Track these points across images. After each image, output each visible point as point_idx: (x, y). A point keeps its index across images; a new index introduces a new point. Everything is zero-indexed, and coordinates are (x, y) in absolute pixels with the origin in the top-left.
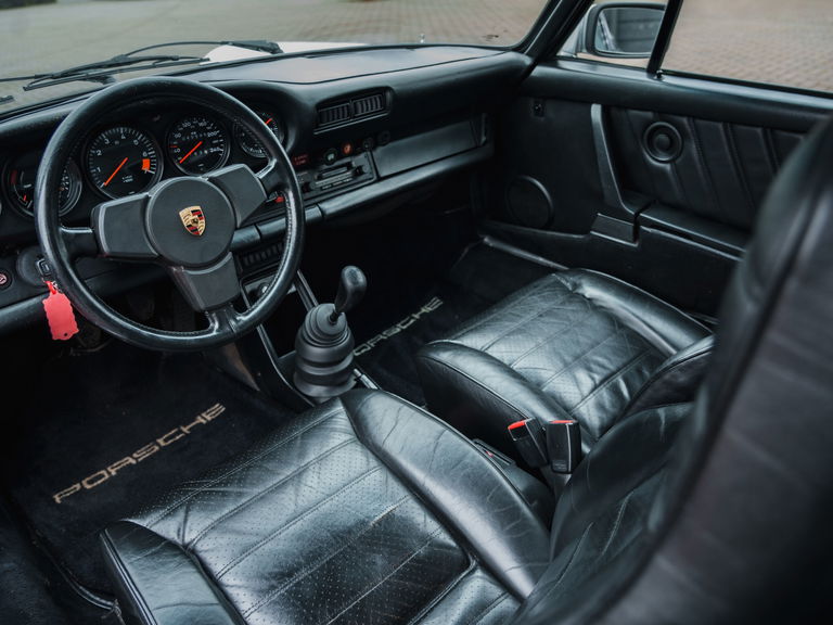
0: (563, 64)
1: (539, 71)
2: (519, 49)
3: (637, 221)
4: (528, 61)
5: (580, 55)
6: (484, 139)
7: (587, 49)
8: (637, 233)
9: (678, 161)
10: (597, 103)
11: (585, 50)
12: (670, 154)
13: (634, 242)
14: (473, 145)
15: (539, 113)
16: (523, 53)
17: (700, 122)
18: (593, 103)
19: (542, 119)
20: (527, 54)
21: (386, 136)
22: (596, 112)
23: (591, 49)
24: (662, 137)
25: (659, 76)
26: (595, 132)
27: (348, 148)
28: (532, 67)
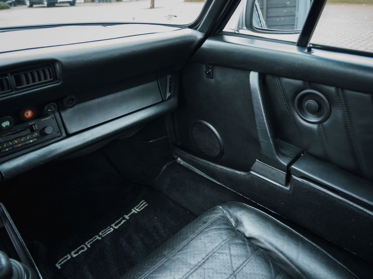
0: (227, 38)
1: (209, 43)
2: (192, 26)
3: (289, 172)
4: (199, 35)
5: (241, 32)
6: (168, 95)
7: (247, 26)
8: (288, 180)
9: (325, 123)
10: (255, 70)
11: (245, 28)
12: (319, 116)
13: (286, 185)
14: (160, 100)
15: (210, 75)
16: (196, 29)
17: (348, 92)
18: (251, 71)
19: (213, 80)
20: (200, 31)
21: (73, 100)
22: (254, 78)
23: (250, 26)
24: (311, 102)
25: (309, 50)
26: (253, 95)
27: (29, 114)
28: (202, 41)
